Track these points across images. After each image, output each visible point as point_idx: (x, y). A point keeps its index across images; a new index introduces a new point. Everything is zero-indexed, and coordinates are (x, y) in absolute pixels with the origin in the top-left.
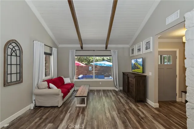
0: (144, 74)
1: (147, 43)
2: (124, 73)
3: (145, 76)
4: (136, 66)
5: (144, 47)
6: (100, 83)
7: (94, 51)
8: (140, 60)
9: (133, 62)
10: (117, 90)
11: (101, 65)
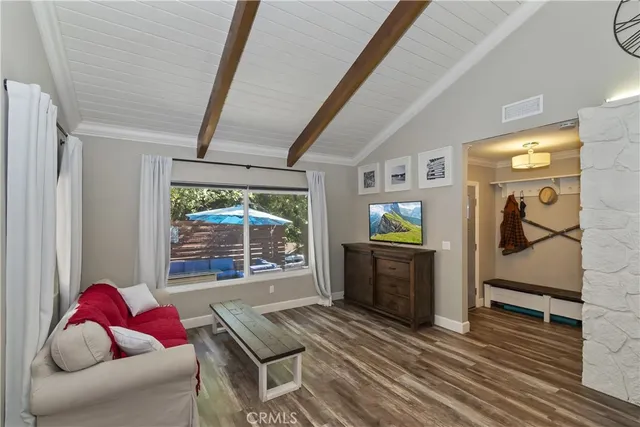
0: (425, 247)
1: (432, 161)
2: (347, 248)
3: (433, 253)
4: (391, 224)
5: (423, 171)
6: (272, 289)
7: (248, 167)
8: (411, 208)
9: (378, 211)
10: (328, 303)
11: (217, 221)
